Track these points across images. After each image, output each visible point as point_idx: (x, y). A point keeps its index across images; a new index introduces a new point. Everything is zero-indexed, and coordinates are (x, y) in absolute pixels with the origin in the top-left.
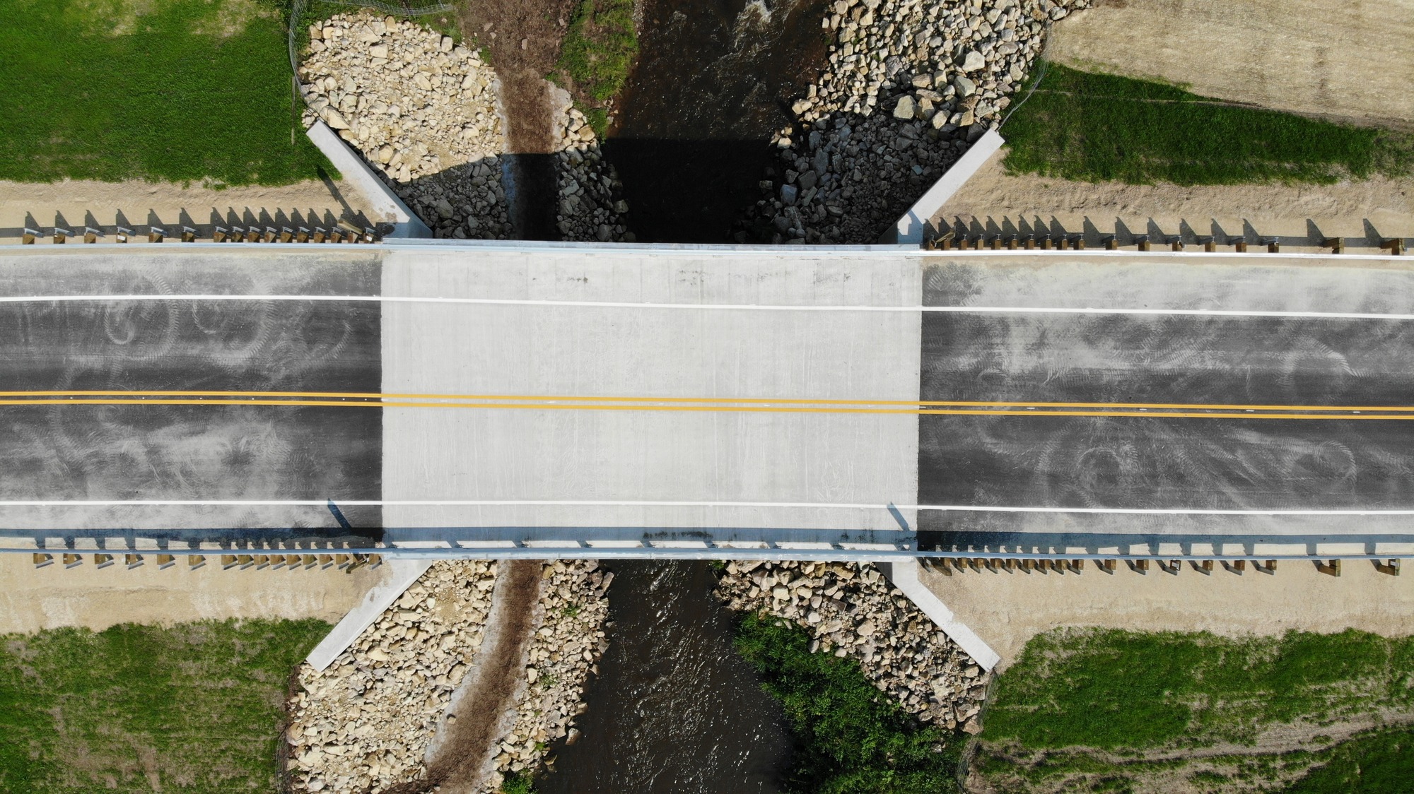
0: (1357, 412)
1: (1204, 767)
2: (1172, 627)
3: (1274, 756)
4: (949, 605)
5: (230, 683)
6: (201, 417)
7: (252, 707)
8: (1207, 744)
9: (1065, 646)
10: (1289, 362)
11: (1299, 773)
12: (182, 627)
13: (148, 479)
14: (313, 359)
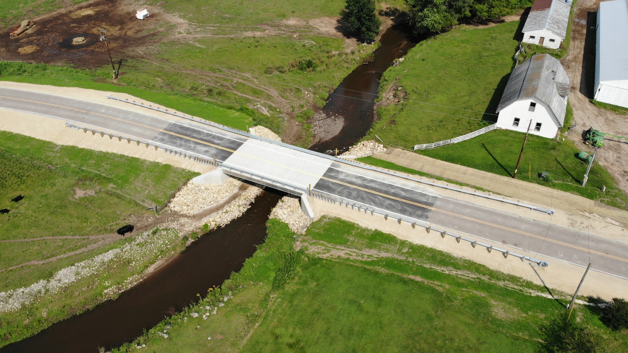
0: (404, 201)
1: (348, 252)
2: (351, 220)
3: (365, 255)
4: (310, 203)
5: (176, 179)
6: (206, 146)
7: (175, 185)
8: (351, 248)
9: (328, 219)
10: (393, 191)
11: (369, 260)
12: (177, 168)
13: (191, 149)
14: (229, 145)
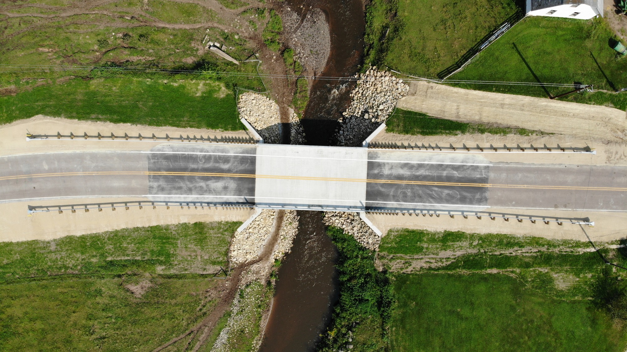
0: (460, 184)
1: (427, 260)
2: (419, 228)
3: (443, 258)
4: (372, 222)
5: (219, 235)
6: (218, 179)
7: (223, 241)
8: (428, 255)
9: (396, 232)
10: (445, 173)
11: (449, 263)
12: (211, 223)
13: (206, 191)
14: (242, 167)
